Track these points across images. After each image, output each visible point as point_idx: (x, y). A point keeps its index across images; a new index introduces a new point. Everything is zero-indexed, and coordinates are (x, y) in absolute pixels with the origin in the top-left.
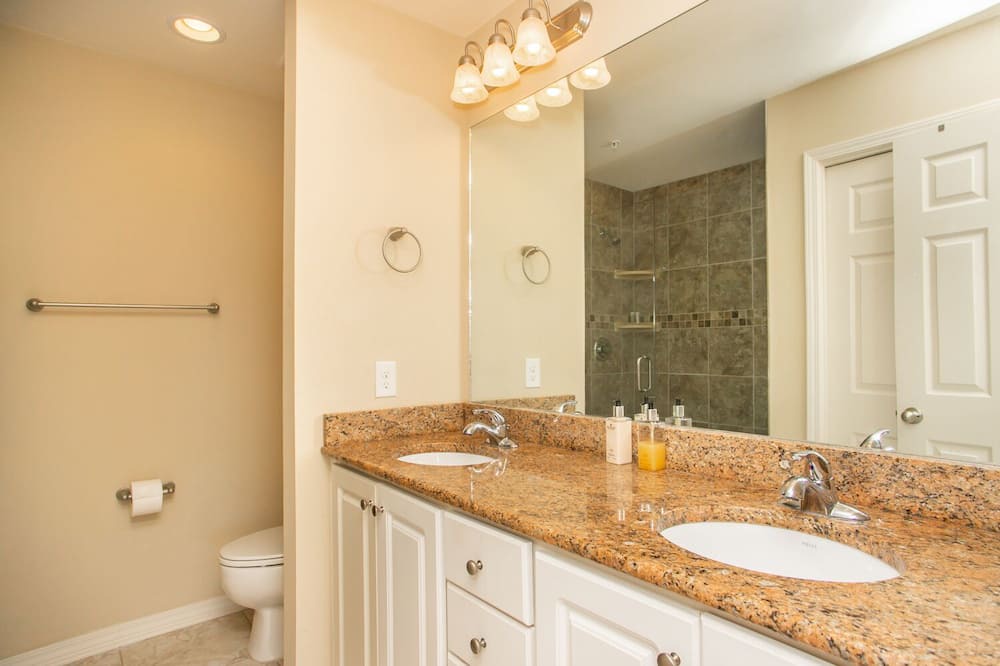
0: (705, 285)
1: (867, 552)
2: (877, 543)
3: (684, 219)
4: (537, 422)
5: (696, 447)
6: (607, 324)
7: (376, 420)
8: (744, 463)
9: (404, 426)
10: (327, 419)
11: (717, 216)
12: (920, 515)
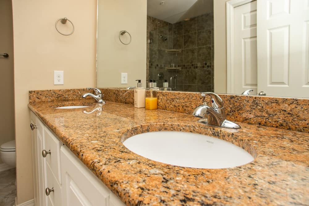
0: (196, 54)
1: (237, 145)
2: (242, 140)
3: (189, 32)
4: (115, 93)
5: (169, 99)
6: (163, 68)
7: (53, 93)
8: (188, 105)
9: (66, 96)
10: (30, 92)
11: (199, 31)
12: (265, 125)
